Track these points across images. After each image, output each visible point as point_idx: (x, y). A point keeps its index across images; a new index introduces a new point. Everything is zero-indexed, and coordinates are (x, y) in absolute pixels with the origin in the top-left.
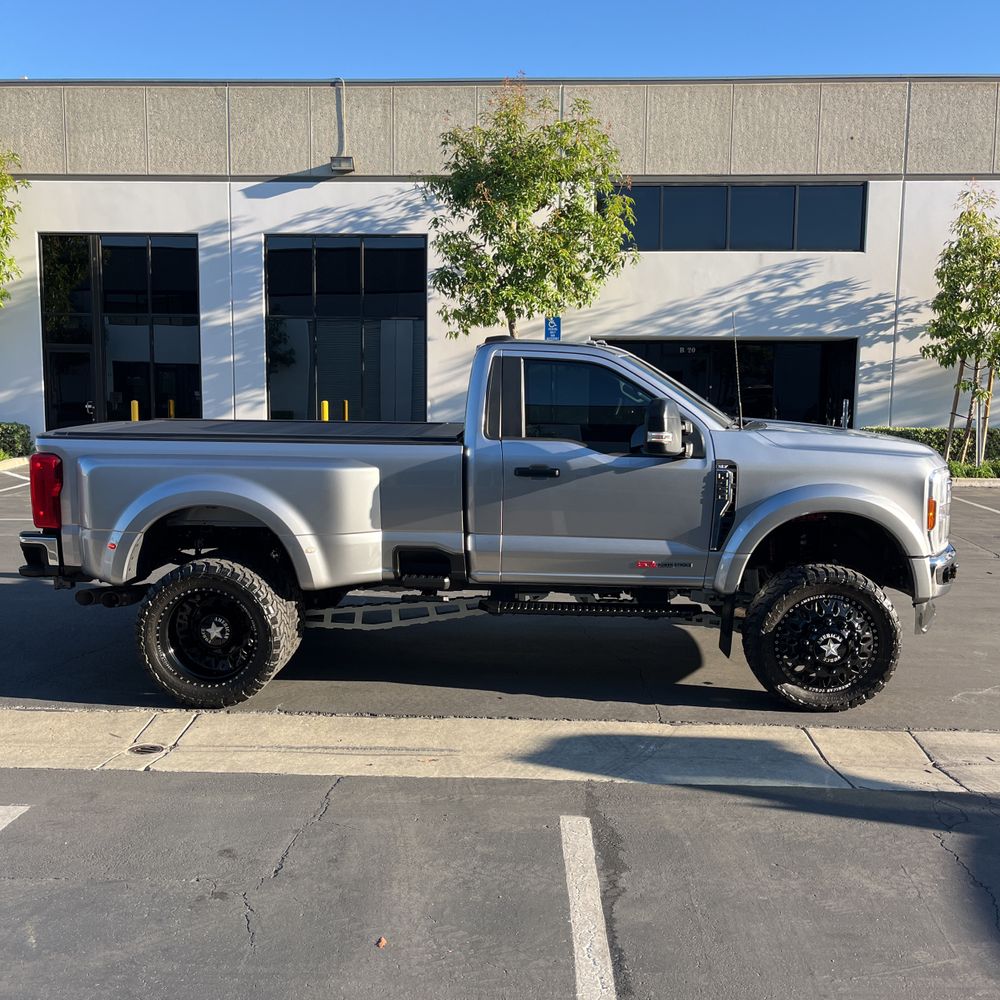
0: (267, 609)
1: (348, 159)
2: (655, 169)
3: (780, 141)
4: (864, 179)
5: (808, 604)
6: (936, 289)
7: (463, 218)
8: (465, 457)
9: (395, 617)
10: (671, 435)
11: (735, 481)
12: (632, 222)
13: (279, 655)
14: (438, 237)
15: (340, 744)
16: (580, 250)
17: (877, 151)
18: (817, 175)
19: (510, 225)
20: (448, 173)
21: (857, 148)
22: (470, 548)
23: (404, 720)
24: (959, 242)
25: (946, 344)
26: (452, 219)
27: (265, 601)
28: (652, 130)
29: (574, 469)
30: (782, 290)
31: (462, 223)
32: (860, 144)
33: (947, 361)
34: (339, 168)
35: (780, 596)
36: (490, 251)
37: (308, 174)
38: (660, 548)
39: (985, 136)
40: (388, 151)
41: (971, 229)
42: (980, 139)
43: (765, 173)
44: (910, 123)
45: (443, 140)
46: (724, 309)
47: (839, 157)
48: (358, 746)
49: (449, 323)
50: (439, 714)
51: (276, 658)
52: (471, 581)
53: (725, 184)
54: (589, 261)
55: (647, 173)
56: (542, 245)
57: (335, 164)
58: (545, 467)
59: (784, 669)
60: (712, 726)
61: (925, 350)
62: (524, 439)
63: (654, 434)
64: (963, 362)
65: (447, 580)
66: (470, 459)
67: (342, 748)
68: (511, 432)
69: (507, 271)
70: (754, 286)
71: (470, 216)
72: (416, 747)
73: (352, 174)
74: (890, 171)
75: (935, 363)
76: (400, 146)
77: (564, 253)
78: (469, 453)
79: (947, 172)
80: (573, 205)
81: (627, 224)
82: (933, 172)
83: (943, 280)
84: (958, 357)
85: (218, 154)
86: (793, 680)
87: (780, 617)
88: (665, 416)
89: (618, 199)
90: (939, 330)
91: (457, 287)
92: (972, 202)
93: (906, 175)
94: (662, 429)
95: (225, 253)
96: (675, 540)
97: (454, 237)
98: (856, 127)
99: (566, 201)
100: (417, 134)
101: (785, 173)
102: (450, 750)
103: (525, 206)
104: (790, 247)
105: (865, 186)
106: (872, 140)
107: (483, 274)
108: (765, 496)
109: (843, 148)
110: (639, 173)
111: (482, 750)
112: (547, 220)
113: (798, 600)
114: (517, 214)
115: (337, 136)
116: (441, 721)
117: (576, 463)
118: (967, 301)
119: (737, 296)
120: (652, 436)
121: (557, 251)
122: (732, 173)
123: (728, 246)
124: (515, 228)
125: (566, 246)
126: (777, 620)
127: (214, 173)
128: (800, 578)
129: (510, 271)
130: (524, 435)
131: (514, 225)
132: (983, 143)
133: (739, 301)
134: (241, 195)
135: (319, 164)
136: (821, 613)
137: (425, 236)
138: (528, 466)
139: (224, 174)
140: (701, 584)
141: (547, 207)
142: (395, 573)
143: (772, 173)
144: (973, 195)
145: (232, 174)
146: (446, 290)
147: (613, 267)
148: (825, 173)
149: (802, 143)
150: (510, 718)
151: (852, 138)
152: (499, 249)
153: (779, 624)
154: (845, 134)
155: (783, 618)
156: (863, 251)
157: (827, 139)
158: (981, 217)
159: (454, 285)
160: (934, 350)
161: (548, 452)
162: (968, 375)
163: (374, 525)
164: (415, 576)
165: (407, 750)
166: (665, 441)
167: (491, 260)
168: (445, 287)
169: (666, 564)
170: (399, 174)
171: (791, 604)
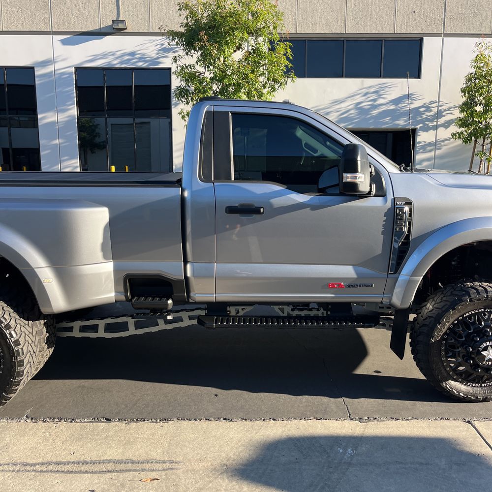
0: (10, 334)
1: (123, 21)
2: (303, 29)
3: (374, 13)
4: (420, 36)
5: (470, 317)
6: (462, 99)
7: (192, 56)
8: (183, 198)
9: (131, 326)
10: (363, 176)
11: (410, 215)
12: (291, 57)
13: (23, 371)
14: (177, 67)
15: (73, 458)
16: (261, 75)
17: (428, 20)
18: (395, 34)
19: (219, 59)
20: (182, 30)
21: (417, 18)
22: (189, 274)
23: (133, 425)
24: (476, 72)
25: (466, 132)
26: (186, 57)
27: (8, 327)
28: (301, 6)
29: (276, 206)
30: (375, 100)
31: (192, 59)
32: (419, 16)
33: (467, 141)
34: (117, 27)
35: (447, 310)
36: (208, 75)
37: (99, 31)
38: (347, 271)
39: (488, 13)
40: (147, 17)
41: (482, 65)
42: (484, 14)
43: (365, 32)
44: (447, 4)
45: (179, 8)
46: (341, 112)
47: (407, 23)
48: (88, 459)
49: (185, 120)
50: (165, 416)
51: (21, 374)
52: (191, 301)
53: (342, 39)
54: (266, 82)
55: (298, 32)
56: (239, 71)
57: (115, 25)
58: (252, 205)
59: (448, 369)
60: (394, 421)
61: (453, 135)
62: (233, 182)
63: (349, 175)
64: (476, 141)
65: (170, 302)
66: (187, 199)
67: (74, 463)
68: (222, 175)
69: (218, 87)
70: (358, 99)
71: (197, 55)
72: (141, 459)
73: (126, 31)
74: (435, 32)
75: (460, 142)
76: (153, 14)
77: (251, 76)
78: (186, 194)
79: (467, 33)
80: (256, 49)
81: (288, 59)
82: (459, 33)
83: (465, 95)
84: (473, 138)
85: (45, 18)
86: (455, 377)
87: (446, 327)
88: (359, 158)
89: (282, 45)
90: (463, 123)
91: (190, 98)
92: (483, 48)
93: (444, 34)
94: (355, 170)
95: (51, 79)
96: (360, 265)
97: (187, 67)
98: (417, 6)
99: (252, 46)
100: (164, 7)
101: (377, 32)
102: (172, 462)
103: (229, 48)
104: (379, 76)
105: (421, 40)
106: (425, 13)
107: (204, 88)
108: (436, 228)
109: (409, 18)
110: (293, 32)
111: (200, 460)
112: (241, 57)
113: (462, 314)
114: (224, 52)
115: (116, 8)
116: (166, 424)
117: (277, 202)
118: (480, 105)
119: (348, 104)
120: (348, 177)
121: (247, 75)
122: (347, 32)
123: (344, 76)
124: (222, 61)
125: (253, 72)
126: (444, 331)
127: (43, 30)
128: (464, 295)
129: (220, 87)
130: (233, 179)
131: (222, 59)
132: (486, 17)
133: (350, 107)
134: (59, 44)
135: (105, 25)
136: (481, 325)
137: (170, 69)
138: (237, 205)
139: (49, 30)
140: (380, 300)
141: (241, 50)
142: (126, 296)
143: (369, 32)
144: (483, 44)
145: (53, 30)
146: (183, 100)
147: (281, 85)
148: (399, 32)
149: (386, 15)
150: (225, 419)
151: (414, 12)
152: (213, 73)
153: (446, 333)
154: (410, 10)
155: (449, 329)
156: (420, 78)
157: (400, 12)
158: (487, 58)
159: (188, 97)
160: (459, 135)
161: (253, 193)
162: (479, 148)
163: (105, 257)
164: (143, 298)
165: (133, 462)
166: (358, 181)
167: (208, 80)
168: (183, 98)
169: (352, 285)
170: (154, 31)
171: (456, 317)
